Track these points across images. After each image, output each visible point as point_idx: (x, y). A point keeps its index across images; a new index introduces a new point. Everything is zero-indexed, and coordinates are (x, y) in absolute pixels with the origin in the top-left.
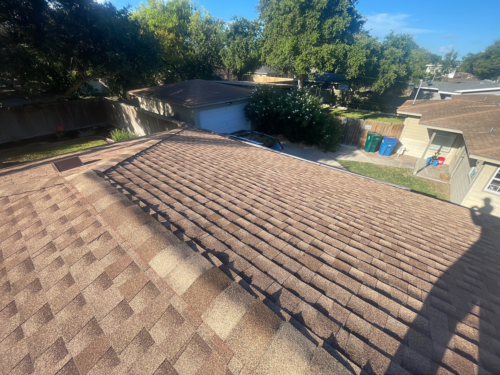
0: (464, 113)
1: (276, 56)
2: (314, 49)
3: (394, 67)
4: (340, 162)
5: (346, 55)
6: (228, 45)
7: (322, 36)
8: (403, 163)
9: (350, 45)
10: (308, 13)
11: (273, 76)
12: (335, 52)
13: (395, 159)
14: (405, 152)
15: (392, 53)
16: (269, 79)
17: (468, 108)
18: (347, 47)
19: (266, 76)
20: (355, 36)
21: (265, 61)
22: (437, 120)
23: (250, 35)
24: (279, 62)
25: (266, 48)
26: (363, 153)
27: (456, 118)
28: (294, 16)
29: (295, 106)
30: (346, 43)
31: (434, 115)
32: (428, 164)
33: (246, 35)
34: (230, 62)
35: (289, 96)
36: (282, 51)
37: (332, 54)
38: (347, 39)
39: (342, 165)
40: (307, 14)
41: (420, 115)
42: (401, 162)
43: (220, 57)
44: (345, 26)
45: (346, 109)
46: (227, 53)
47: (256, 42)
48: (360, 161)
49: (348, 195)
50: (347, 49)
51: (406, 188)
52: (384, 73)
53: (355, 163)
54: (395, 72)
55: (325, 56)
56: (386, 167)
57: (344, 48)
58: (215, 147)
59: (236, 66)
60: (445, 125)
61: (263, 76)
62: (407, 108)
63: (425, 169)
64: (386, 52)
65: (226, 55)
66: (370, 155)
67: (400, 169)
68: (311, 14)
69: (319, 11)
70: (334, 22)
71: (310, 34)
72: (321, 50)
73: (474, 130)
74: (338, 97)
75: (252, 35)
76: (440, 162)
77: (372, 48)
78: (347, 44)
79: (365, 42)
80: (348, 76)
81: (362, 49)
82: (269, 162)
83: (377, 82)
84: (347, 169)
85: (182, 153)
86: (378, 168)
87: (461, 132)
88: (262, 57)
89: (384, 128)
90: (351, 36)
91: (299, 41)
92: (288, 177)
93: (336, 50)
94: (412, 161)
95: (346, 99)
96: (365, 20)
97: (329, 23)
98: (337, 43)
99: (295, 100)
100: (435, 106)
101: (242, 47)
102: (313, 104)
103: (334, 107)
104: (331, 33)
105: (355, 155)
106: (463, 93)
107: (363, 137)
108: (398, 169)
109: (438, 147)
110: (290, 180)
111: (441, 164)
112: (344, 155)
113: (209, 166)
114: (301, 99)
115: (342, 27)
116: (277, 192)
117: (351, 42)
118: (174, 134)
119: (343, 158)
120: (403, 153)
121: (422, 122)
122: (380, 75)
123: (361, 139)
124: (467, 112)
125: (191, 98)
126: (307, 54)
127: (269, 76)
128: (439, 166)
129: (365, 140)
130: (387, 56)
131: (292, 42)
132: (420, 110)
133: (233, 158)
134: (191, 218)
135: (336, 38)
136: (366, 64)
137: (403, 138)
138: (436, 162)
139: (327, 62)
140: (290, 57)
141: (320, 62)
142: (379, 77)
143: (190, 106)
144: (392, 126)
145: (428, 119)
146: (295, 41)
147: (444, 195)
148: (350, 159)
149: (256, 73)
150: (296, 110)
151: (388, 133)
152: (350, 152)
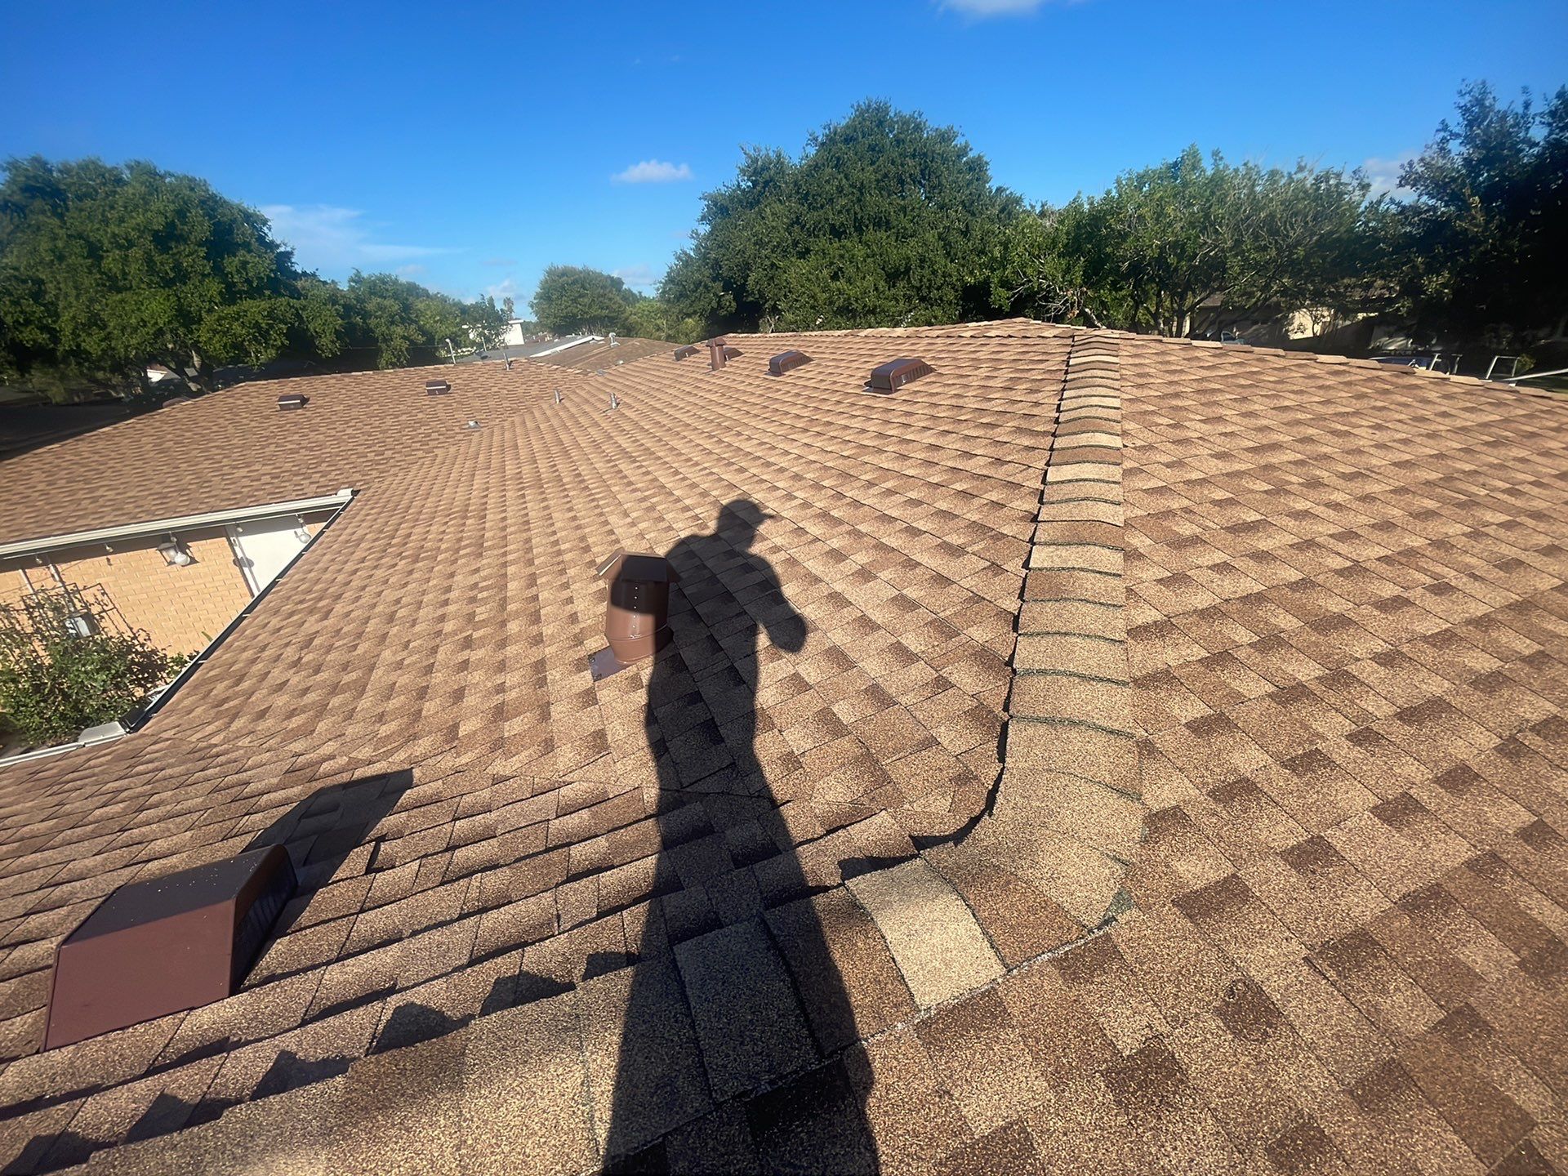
2: (227, 310)
3: (399, 330)
5: (299, 316)
7: (230, 286)
9: (299, 299)
10: (177, 247)
12: (275, 313)
18: (293, 302)
20: (297, 284)
28: (147, 253)
30: (286, 295)
37: (272, 316)
38: (286, 289)
40: (175, 251)
44: (269, 268)
50: (296, 306)
54: (404, 338)
55: (260, 321)
57: (288, 304)
64: (369, 307)
68: (184, 250)
69: (201, 245)
70: (244, 264)
71: (201, 283)
72: (245, 311)
77: (341, 302)
78: (291, 297)
79: (322, 293)
80: (322, 352)
81: (324, 304)
90: (290, 285)
91: (181, 299)
93: (276, 308)
96: (289, 249)
97: (233, 264)
98: (271, 297)
104: (248, 281)
115: (264, 270)
117: (297, 294)
130: (375, 312)
131: (166, 299)
135: (261, 288)
136: (345, 328)
139: (269, 330)
146: (172, 299)
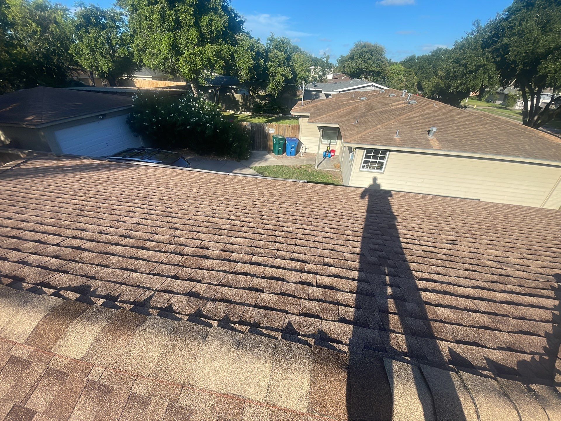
0: (338, 109)
1: (153, 55)
2: (197, 49)
3: (281, 70)
4: (255, 169)
5: (232, 56)
6: (81, 38)
7: (202, 35)
8: (307, 160)
10: (178, 6)
11: (161, 80)
12: (221, 53)
13: (300, 158)
14: (306, 150)
15: (276, 56)
16: (157, 84)
17: (341, 105)
18: (232, 48)
19: (151, 79)
20: (237, 37)
21: (141, 61)
22: (320, 118)
23: (111, 27)
24: (159, 64)
25: (138, 45)
26: (273, 156)
27: (333, 114)
28: (163, 8)
29: (192, 114)
30: (229, 43)
31: (318, 114)
32: (325, 158)
33: (104, 27)
34: (91, 62)
35: (182, 103)
36: (159, 50)
37: (218, 55)
38: (230, 39)
39: (257, 172)
40: (177, 8)
41: (308, 115)
42: (305, 159)
43: (71, 56)
44: (224, 25)
45: (251, 114)
46: (82, 51)
47: (121, 36)
48: (272, 165)
49: (247, 197)
50: (233, 50)
51: (304, 181)
52: (273, 76)
53: (268, 167)
54: (283, 75)
55: (211, 58)
56: (294, 167)
57: (229, 49)
58: (83, 175)
59: (102, 68)
60: (326, 121)
61: (147, 79)
62: (298, 109)
63: (323, 162)
64: (270, 55)
65: (81, 52)
66: (280, 158)
67: (305, 165)
68: (182, 8)
69: (190, 6)
70: (211, 20)
71: (188, 30)
72: (205, 51)
73: (346, 122)
74: (241, 102)
75: (112, 27)
76: (332, 154)
77: (256, 50)
78: (232, 45)
79: (247, 43)
80: (240, 79)
81: (247, 50)
82: (163, 180)
83: (269, 85)
84: (262, 174)
85: (23, 191)
86: (287, 168)
87: (338, 126)
88: (135, 56)
89: (285, 130)
90: (233, 37)
91: (177, 39)
92: (185, 192)
93: (222, 51)
94: (312, 157)
95: (248, 104)
96: (244, 20)
97: (205, 20)
98: (221, 44)
99: (191, 107)
100: (318, 106)
101: (103, 42)
102: (211, 111)
103: (239, 112)
104: (211, 32)
105: (266, 160)
106: (340, 92)
107: (269, 140)
108: (304, 166)
109: (327, 142)
110: (187, 195)
111: (333, 156)
112: (257, 161)
113: (69, 200)
114: (197, 105)
115: (221, 26)
116: (169, 210)
117: (235, 43)
118: (9, 168)
119: (256, 165)
120: (305, 151)
121: (310, 121)
122: (271, 79)
123: (269, 143)
124: (340, 108)
125: (33, 115)
126: (190, 54)
127: (156, 80)
128: (332, 157)
129: (272, 143)
130: (272, 58)
131: (169, 39)
132: (308, 110)
133: (110, 184)
134: (35, 264)
135: (217, 37)
136: (254, 66)
137: (302, 138)
138: (329, 155)
139: (215, 63)
140: (172, 57)
141: (207, 64)
142: (269, 80)
143: (35, 125)
144: (291, 128)
145: (314, 117)
146: (172, 39)
147: (339, 181)
148: (263, 164)
149: (134, 76)
150: (194, 118)
151: (289, 134)
152: (261, 158)
